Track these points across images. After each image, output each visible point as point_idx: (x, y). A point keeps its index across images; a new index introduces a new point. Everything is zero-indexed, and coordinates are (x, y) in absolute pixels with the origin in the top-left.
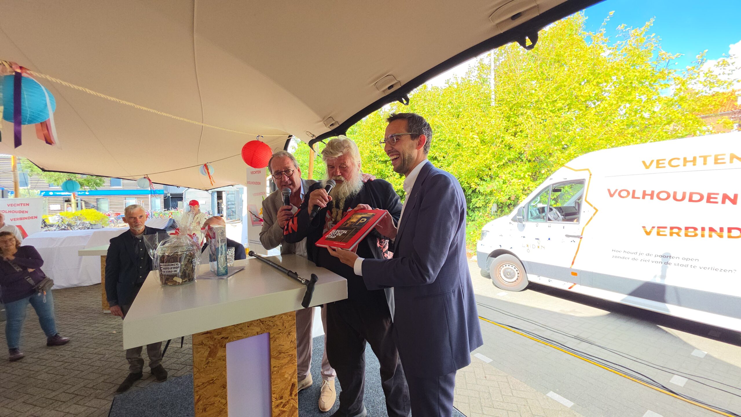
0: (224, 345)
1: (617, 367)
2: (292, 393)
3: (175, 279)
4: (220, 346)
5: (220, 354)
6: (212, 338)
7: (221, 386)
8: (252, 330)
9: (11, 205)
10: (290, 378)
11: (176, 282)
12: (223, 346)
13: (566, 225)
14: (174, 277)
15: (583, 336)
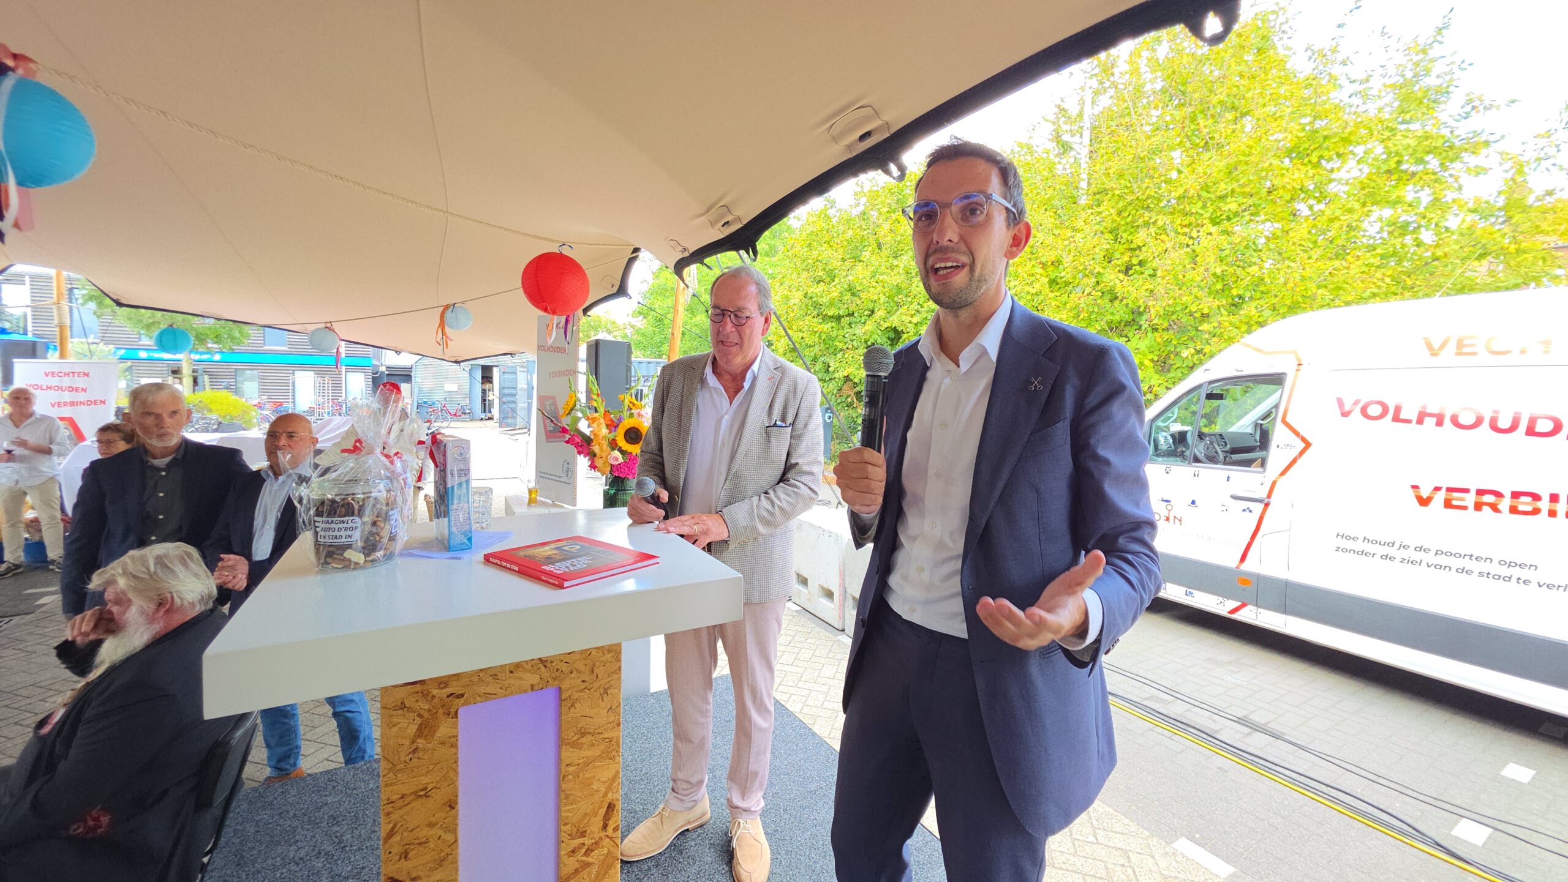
0: (453, 710)
1: (1334, 793)
2: (607, 825)
3: (348, 554)
4: (444, 713)
5: (444, 730)
6: (425, 695)
7: (444, 804)
8: (521, 679)
9: (53, 374)
10: (603, 790)
11: (350, 560)
12: (452, 714)
13: (1232, 474)
14: (345, 551)
15: (1255, 718)
